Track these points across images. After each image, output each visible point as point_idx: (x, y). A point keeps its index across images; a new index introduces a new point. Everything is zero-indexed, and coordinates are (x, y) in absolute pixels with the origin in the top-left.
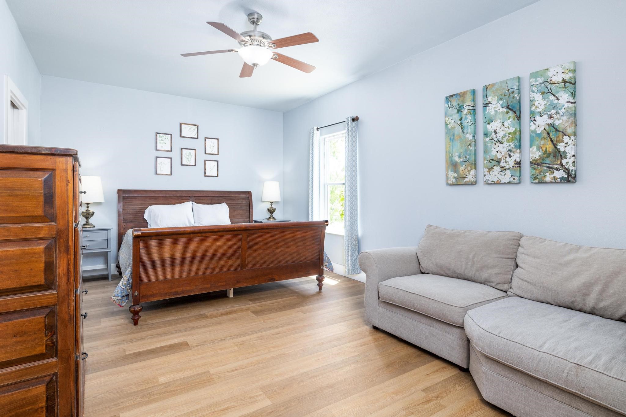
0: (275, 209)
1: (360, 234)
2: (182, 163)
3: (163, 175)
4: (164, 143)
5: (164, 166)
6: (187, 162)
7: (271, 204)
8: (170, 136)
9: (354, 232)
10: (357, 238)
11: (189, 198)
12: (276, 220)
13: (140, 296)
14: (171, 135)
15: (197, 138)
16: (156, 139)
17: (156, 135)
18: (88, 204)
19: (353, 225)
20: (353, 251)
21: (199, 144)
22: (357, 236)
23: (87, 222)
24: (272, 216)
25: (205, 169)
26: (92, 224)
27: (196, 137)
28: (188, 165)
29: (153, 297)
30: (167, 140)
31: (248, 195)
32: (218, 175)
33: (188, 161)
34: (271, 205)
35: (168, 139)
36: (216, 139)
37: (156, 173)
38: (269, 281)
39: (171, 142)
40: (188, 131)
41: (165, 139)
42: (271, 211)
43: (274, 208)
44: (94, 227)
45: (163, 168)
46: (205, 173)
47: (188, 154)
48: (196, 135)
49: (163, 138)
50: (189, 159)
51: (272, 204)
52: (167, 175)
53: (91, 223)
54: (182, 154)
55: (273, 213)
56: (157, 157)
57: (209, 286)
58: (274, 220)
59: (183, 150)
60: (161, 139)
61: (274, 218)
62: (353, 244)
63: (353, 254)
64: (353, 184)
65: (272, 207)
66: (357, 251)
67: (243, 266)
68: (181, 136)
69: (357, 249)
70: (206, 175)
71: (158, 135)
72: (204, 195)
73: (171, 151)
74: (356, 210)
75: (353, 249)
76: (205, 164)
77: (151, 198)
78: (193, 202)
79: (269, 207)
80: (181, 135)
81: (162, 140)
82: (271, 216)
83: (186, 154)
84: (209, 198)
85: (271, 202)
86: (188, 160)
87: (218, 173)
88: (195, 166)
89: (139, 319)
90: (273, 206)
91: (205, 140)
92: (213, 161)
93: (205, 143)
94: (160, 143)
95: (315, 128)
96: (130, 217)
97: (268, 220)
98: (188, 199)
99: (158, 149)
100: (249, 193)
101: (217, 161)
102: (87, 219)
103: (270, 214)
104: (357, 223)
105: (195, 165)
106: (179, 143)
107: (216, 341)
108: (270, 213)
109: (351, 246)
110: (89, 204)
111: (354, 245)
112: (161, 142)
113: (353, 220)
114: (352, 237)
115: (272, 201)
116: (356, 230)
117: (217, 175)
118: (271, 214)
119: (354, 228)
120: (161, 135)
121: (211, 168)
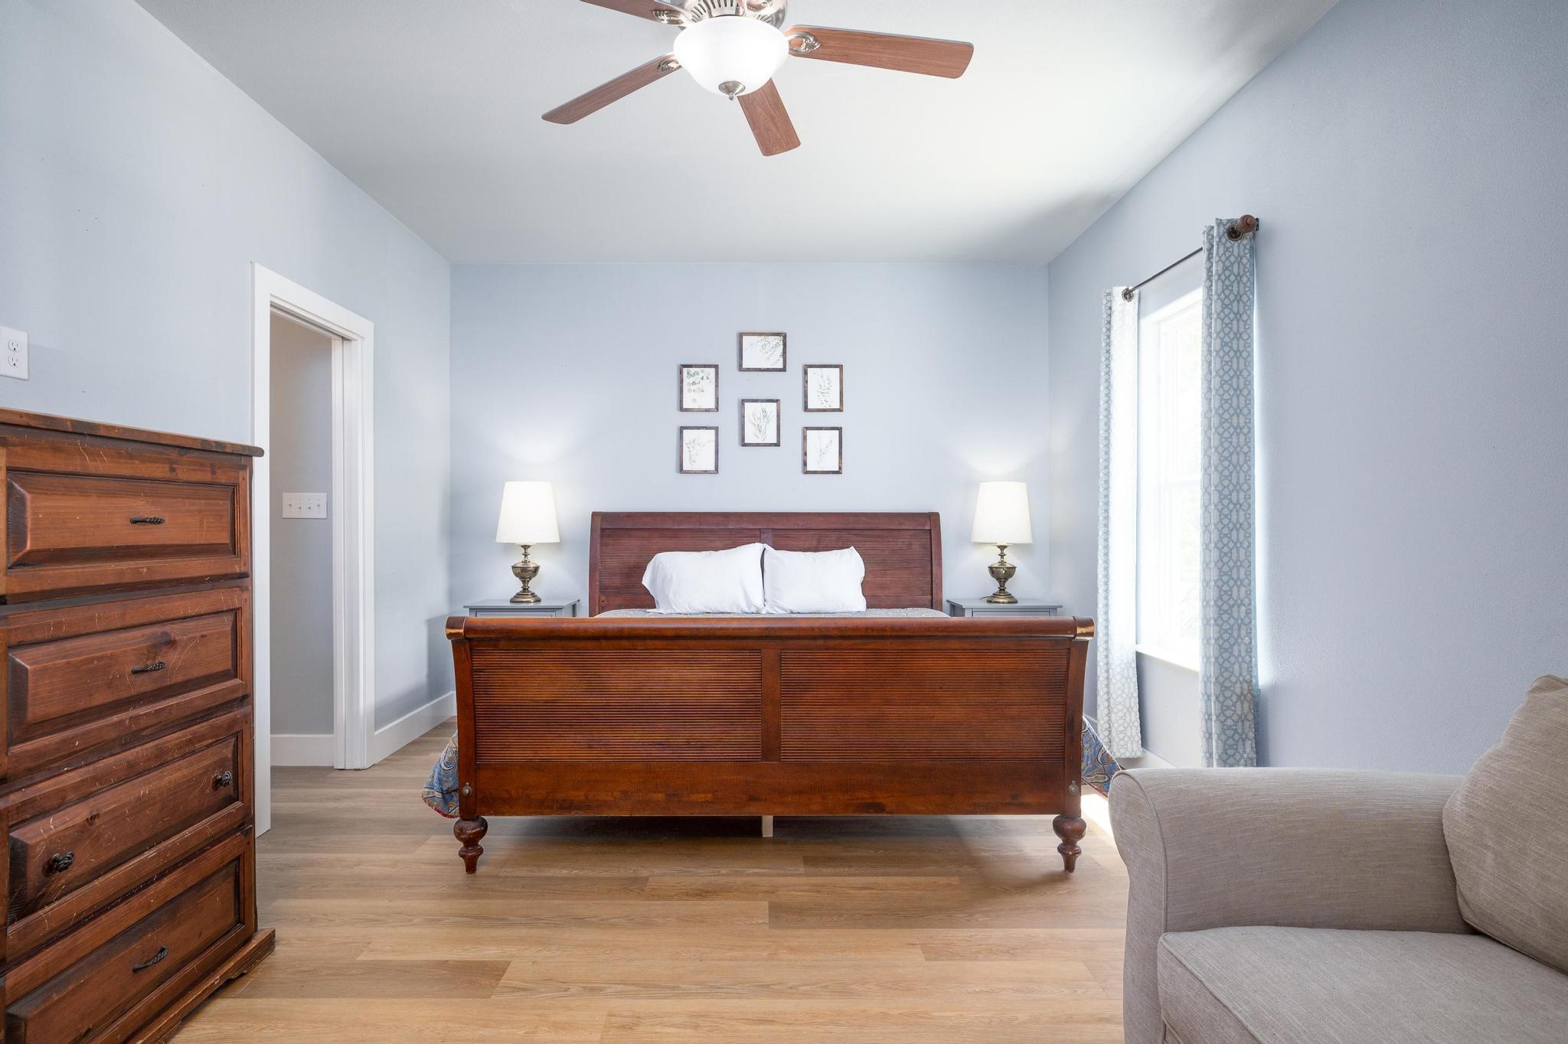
0: (1015, 568)
1: (1264, 675)
2: (743, 439)
3: (696, 472)
4: (700, 393)
5: (700, 450)
6: (757, 436)
7: (999, 551)
8: (713, 369)
9: (1236, 667)
10: (1250, 691)
11: (758, 533)
12: (1016, 602)
13: (476, 798)
14: (716, 367)
15: (784, 369)
16: (681, 381)
17: (681, 372)
18: (525, 547)
19: (1232, 642)
20: (1231, 742)
21: (787, 387)
22: (1250, 683)
23: (525, 589)
24: (1004, 590)
25: (805, 454)
26: (534, 594)
27: (781, 367)
28: (758, 445)
29: (508, 807)
30: (708, 381)
31: (929, 523)
32: (840, 468)
33: (758, 434)
34: (1002, 555)
35: (708, 378)
36: (836, 366)
37: (681, 470)
38: (862, 811)
39: (717, 386)
40: (760, 353)
41: (702, 378)
42: (1002, 574)
43: (1008, 566)
44: (538, 601)
45: (697, 455)
46: (805, 464)
47: (759, 414)
48: (781, 360)
49: (697, 378)
50: (763, 428)
51: (1005, 551)
52: (706, 472)
53: (533, 591)
54: (742, 417)
55: (1006, 579)
56: (682, 429)
57: (660, 796)
58: (1009, 603)
59: (747, 405)
60: (692, 380)
61: (1009, 596)
62: (1228, 713)
63: (1231, 752)
64: (1234, 481)
65: (1002, 563)
66: (1248, 743)
67: (770, 749)
68: (741, 368)
69: (1251, 735)
70: (809, 468)
71: (685, 370)
72: (798, 525)
73: (717, 409)
74: (1246, 581)
75: (1229, 733)
76: (805, 438)
77: (663, 532)
78: (766, 546)
79: (995, 561)
80: (740, 365)
81: (694, 383)
82: (1002, 590)
83: (754, 415)
84: (811, 533)
85: (1002, 548)
86: (760, 431)
87: (840, 462)
88: (779, 446)
89: (479, 858)
90: (1006, 559)
91: (806, 373)
92: (827, 429)
93: (806, 382)
94: (690, 390)
95: (1118, 291)
96: (616, 581)
97: (989, 602)
98: (755, 536)
99: (685, 406)
100: (933, 518)
101: (840, 429)
102: (524, 582)
103: (997, 583)
104: (1251, 633)
105: (777, 445)
106: (736, 385)
107: (574, 989)
108: (998, 579)
109: (1222, 718)
110: (529, 546)
111: (1235, 718)
112: (693, 387)
113: (1232, 621)
114: (1227, 684)
115: (1002, 544)
116: (1247, 659)
117: (837, 469)
118: (1000, 582)
119: (1236, 653)
120: (692, 370)
121: (822, 450)
